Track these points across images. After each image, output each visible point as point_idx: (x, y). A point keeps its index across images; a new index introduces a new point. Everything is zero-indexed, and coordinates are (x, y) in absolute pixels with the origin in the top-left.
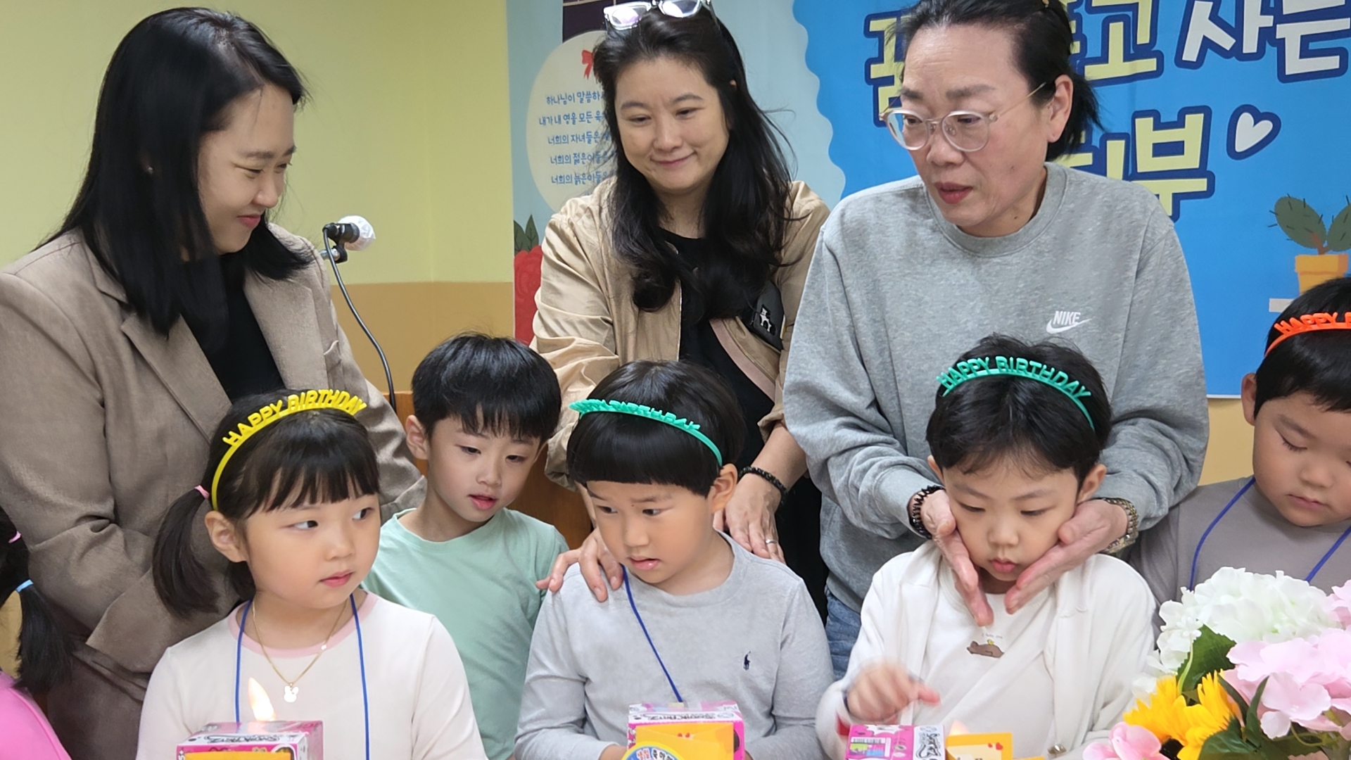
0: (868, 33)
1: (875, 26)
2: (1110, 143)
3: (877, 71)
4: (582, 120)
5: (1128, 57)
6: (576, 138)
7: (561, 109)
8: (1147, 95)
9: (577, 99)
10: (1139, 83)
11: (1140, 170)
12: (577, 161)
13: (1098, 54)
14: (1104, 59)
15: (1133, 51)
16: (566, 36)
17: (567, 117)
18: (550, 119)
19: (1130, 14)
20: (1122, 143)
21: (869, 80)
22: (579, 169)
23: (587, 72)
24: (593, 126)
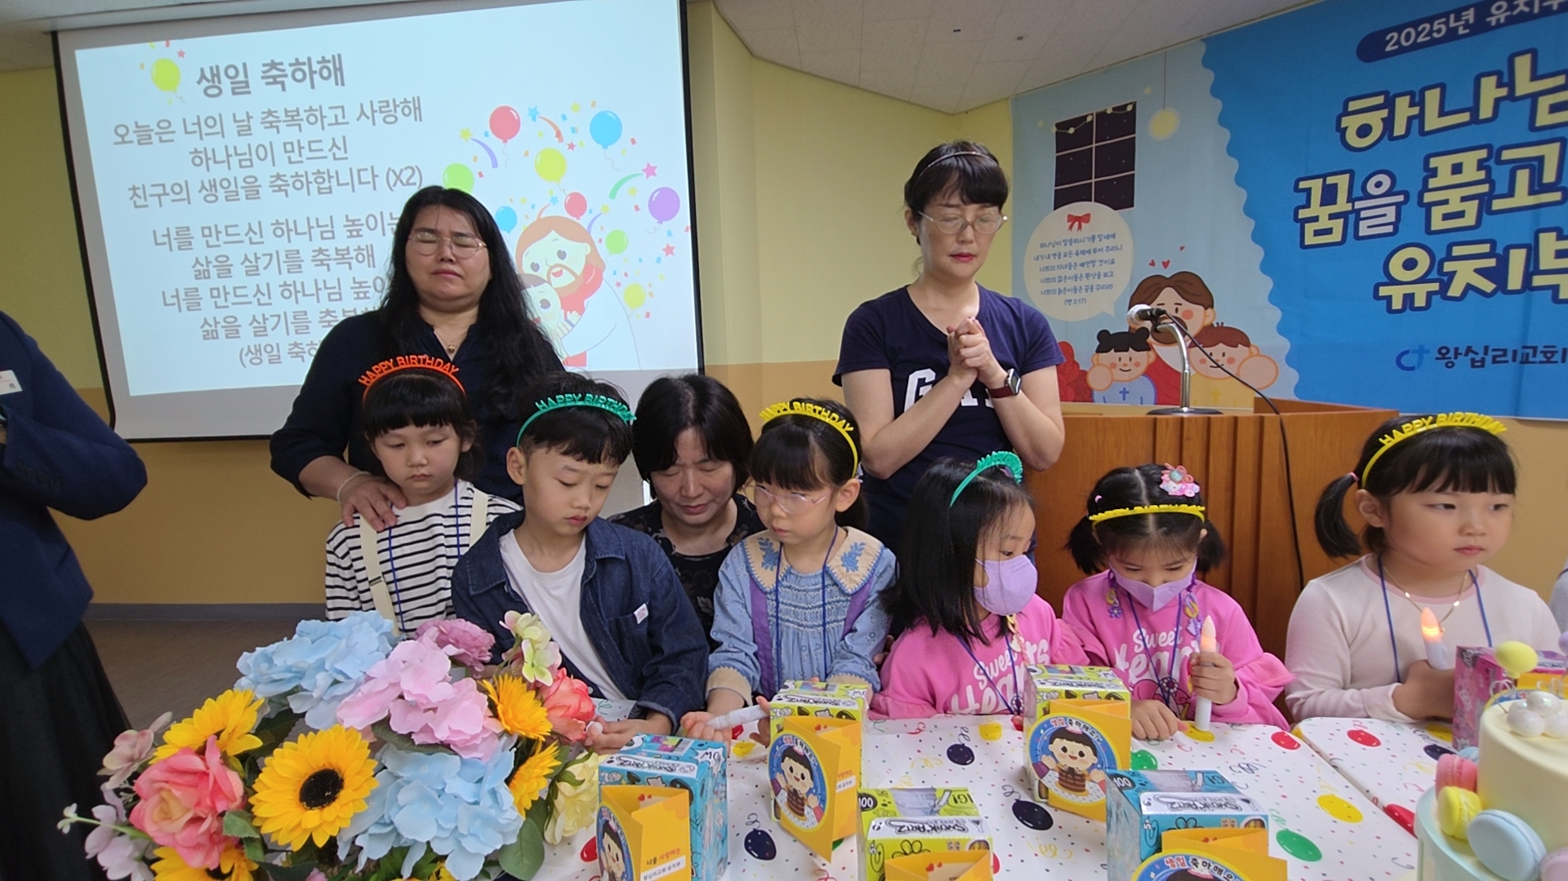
0: (1297, 189)
1: (1303, 185)
2: (1512, 252)
3: (1303, 214)
4: (1065, 256)
5: (1532, 192)
6: (1060, 267)
7: (1051, 250)
8: (1548, 218)
9: (1063, 244)
10: (1543, 210)
11: (1542, 267)
12: (1060, 281)
13: (1505, 191)
14: (1511, 194)
15: (1537, 187)
16: (1055, 209)
17: (1055, 255)
18: (1042, 257)
19: (1536, 163)
20: (1523, 252)
21: (1296, 219)
22: (1061, 286)
23: (1071, 227)
24: (1073, 259)
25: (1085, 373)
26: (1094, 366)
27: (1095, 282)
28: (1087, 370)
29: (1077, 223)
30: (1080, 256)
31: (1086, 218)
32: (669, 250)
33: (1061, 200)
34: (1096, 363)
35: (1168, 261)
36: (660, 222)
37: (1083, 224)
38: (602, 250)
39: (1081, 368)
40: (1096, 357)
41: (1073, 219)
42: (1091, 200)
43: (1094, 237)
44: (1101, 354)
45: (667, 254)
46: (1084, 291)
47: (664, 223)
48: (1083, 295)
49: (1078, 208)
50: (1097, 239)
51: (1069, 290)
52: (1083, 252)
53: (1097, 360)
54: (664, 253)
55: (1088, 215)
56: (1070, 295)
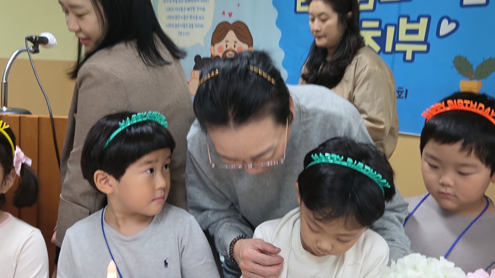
2: (389, 28)
4: (179, 2)
10: (403, 4)
12: (176, 19)
20: (393, 29)
22: (177, 22)
24: (184, 5)
26: (192, 78)
27: (194, 21)
30: (188, 3)
34: (193, 76)
35: (232, 13)
40: (193, 73)
44: (195, 71)
46: (188, 27)
48: (187, 30)
51: (181, 26)
53: (194, 75)
56: (181, 29)
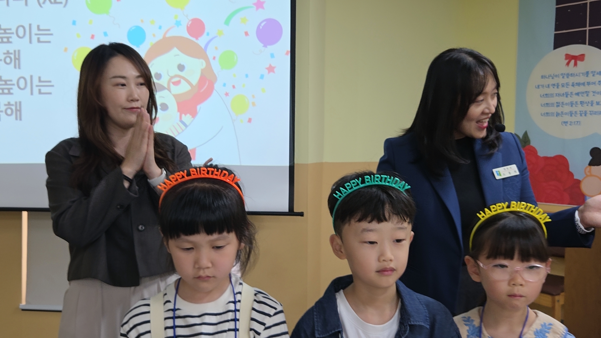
4: (563, 86)
6: (558, 95)
7: (550, 81)
9: (561, 77)
12: (558, 106)
17: (554, 85)
18: (543, 86)
23: (568, 64)
24: (570, 89)
25: (578, 182)
26: (587, 176)
27: (588, 108)
28: (580, 179)
29: (573, 61)
30: (577, 87)
31: (581, 57)
32: (271, 69)
33: (559, 42)
34: (588, 174)
36: (265, 46)
37: (578, 62)
38: (216, 66)
39: (575, 177)
40: (588, 169)
41: (570, 58)
42: (585, 44)
43: (587, 73)
44: (592, 167)
45: (269, 72)
46: (578, 115)
47: (268, 47)
48: (578, 118)
49: (575, 49)
50: (590, 75)
51: (566, 114)
52: (579, 84)
53: (590, 171)
54: (267, 71)
55: (583, 55)
56: (567, 118)
